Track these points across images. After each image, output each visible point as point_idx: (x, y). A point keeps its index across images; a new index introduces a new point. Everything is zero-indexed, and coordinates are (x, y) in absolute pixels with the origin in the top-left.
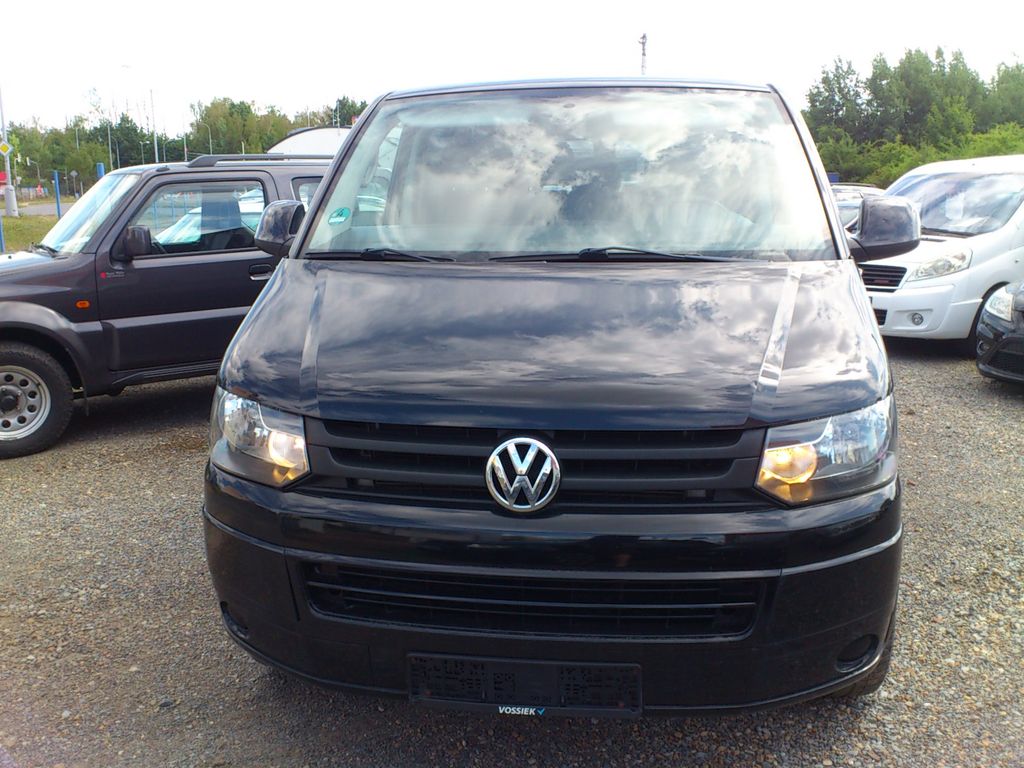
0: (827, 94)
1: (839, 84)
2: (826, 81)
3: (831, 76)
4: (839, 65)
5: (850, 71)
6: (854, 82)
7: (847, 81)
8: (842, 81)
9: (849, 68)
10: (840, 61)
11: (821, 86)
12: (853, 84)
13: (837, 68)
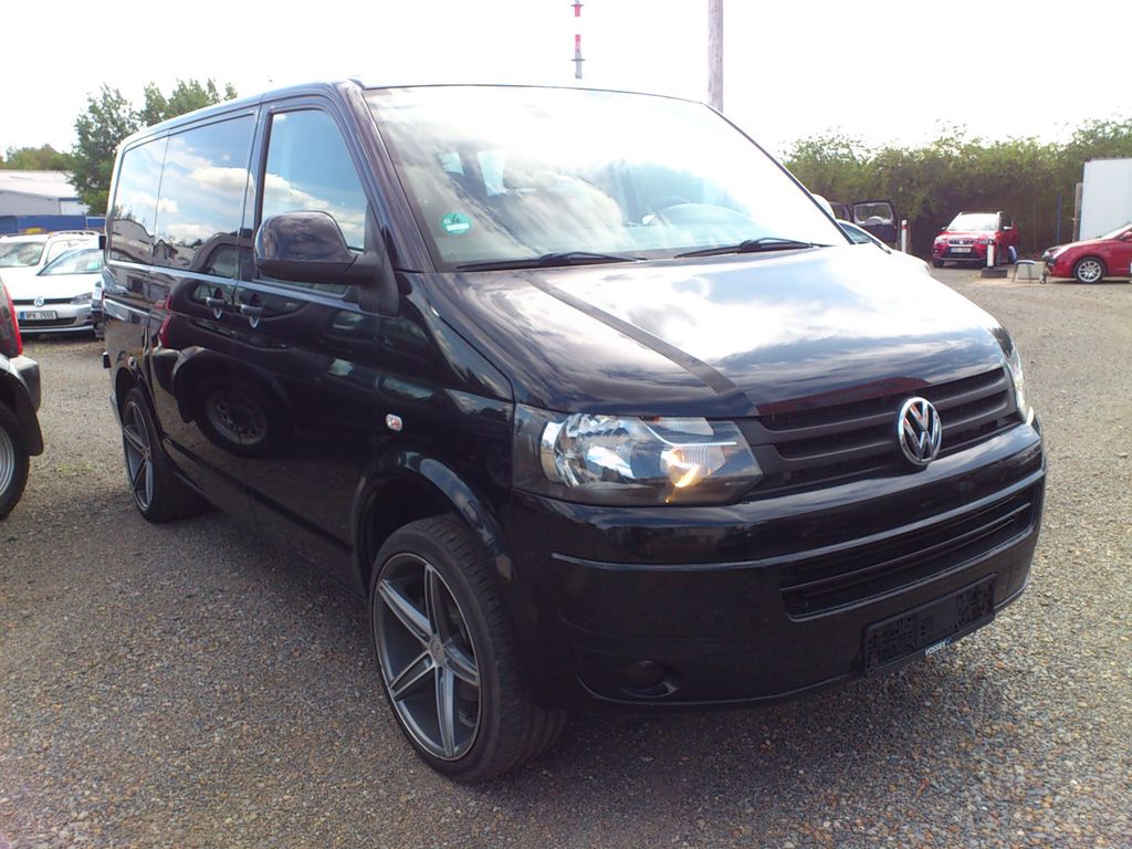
0: (99, 125)
1: (111, 114)
2: (93, 109)
3: (100, 105)
4: (107, 93)
5: (120, 101)
6: (128, 113)
7: (120, 112)
8: (113, 111)
9: (119, 97)
10: (107, 89)
11: (90, 116)
12: (127, 115)
13: (105, 97)
